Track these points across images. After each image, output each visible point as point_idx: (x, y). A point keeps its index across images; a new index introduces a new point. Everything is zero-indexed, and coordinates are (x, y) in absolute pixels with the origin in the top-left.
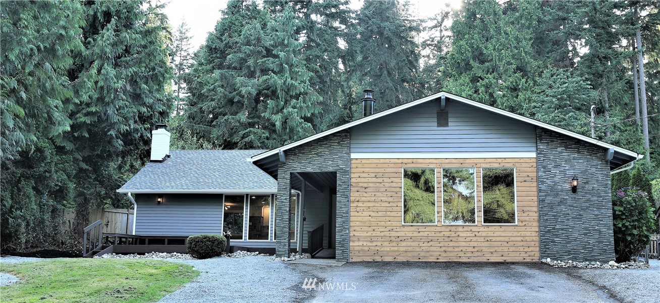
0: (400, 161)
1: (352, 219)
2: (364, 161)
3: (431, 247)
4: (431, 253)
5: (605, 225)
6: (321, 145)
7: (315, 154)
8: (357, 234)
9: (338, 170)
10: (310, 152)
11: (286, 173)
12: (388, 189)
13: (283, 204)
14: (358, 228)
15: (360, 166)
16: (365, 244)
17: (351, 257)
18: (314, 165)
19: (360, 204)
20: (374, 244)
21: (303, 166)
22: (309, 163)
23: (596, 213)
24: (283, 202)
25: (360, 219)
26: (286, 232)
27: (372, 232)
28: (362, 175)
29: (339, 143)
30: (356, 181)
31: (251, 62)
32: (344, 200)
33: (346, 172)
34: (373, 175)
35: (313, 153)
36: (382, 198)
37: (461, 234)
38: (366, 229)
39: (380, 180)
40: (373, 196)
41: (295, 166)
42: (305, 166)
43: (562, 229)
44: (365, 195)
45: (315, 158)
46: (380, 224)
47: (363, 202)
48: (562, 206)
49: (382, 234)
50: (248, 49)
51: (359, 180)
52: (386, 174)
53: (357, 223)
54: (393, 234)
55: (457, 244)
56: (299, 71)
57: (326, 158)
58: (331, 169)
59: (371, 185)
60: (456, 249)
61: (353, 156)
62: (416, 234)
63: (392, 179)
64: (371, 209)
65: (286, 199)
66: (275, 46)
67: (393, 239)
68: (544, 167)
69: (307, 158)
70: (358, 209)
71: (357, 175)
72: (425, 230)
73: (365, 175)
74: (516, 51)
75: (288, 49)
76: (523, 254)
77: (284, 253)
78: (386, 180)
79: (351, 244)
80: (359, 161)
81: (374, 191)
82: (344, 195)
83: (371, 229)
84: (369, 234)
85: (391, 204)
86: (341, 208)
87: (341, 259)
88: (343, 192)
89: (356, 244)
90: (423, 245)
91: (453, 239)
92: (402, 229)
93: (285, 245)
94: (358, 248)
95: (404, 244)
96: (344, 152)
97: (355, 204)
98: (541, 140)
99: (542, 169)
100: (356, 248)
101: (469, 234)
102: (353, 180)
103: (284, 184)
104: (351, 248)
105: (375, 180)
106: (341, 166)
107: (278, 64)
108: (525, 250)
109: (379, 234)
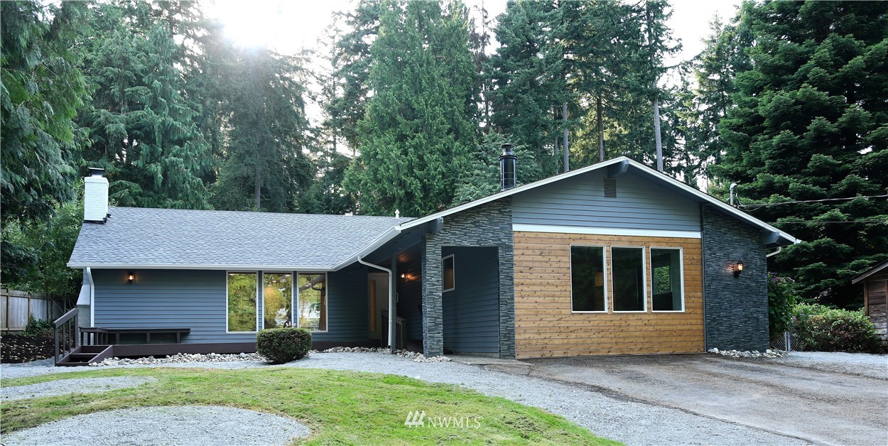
0: (568, 236)
1: (516, 305)
2: (527, 235)
3: (603, 339)
4: (603, 345)
5: (762, 312)
6: (478, 213)
7: (471, 223)
8: (523, 324)
9: (499, 244)
10: (466, 220)
11: (436, 247)
12: (555, 270)
13: (435, 287)
14: (524, 318)
15: (523, 240)
16: (532, 336)
17: (516, 353)
18: (470, 237)
19: (525, 288)
20: (543, 336)
21: (457, 238)
22: (465, 235)
23: (755, 300)
24: (434, 285)
25: (525, 306)
26: (440, 324)
27: (539, 322)
28: (526, 252)
29: (499, 210)
30: (519, 259)
31: (115, 89)
32: (508, 282)
33: (509, 248)
34: (538, 252)
35: (470, 222)
36: (549, 281)
37: (632, 323)
38: (533, 318)
39: (546, 259)
40: (539, 277)
41: (447, 238)
42: (460, 239)
43: (726, 317)
44: (530, 276)
45: (471, 229)
46: (547, 311)
47: (528, 285)
48: (726, 293)
49: (551, 325)
50: (111, 71)
51: (523, 258)
52: (553, 251)
53: (523, 312)
54: (563, 324)
55: (627, 334)
56: (179, 109)
57: (485, 230)
58: (491, 243)
59: (537, 264)
60: (627, 340)
61: (516, 228)
62: (586, 324)
63: (560, 258)
64: (538, 293)
65: (438, 281)
66: (145, 72)
67: (562, 329)
68: (710, 249)
69: (462, 229)
70: (523, 294)
71: (520, 252)
72: (595, 319)
73: (530, 252)
74: (450, 109)
75: (163, 77)
76: (689, 344)
77: (438, 351)
78: (553, 259)
79: (517, 337)
80: (521, 235)
81: (540, 271)
82: (508, 277)
83: (538, 318)
84: (536, 324)
85: (559, 288)
86: (505, 292)
87: (507, 355)
88: (508, 273)
89: (522, 337)
90: (595, 336)
91: (625, 329)
92: (572, 317)
93: (439, 341)
94: (524, 341)
95: (573, 335)
96: (506, 223)
97: (520, 288)
98: (707, 219)
99: (708, 252)
100: (522, 342)
101: (640, 323)
102: (515, 258)
103: (434, 261)
104: (516, 342)
105: (540, 258)
106: (503, 240)
107: (150, 97)
108: (691, 340)
109: (546, 324)
